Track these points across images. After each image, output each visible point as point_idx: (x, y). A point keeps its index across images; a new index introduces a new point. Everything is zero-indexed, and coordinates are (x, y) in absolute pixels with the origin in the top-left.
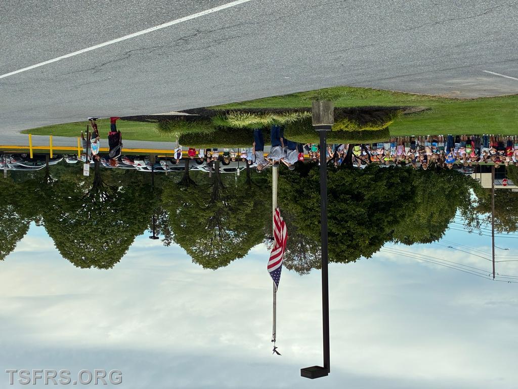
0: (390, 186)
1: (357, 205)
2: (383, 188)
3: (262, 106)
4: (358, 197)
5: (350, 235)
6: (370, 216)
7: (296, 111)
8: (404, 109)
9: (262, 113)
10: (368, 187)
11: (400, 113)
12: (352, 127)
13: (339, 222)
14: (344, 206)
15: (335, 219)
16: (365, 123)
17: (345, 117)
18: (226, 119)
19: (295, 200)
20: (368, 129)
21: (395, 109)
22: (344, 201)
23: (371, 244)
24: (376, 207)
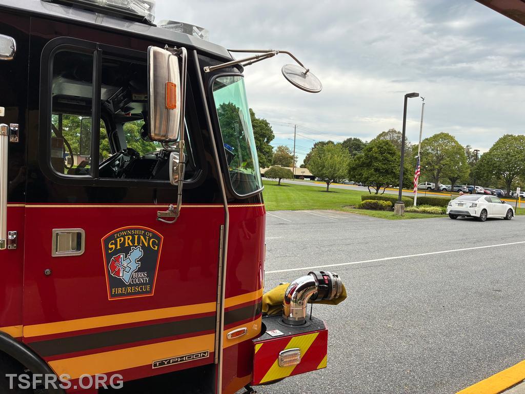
0: (361, 174)
1: (377, 166)
2: (364, 174)
3: (425, 215)
4: (377, 170)
5: (382, 153)
6: (371, 161)
7: (407, 211)
8: (354, 208)
9: (424, 212)
10: (372, 175)
11: (357, 206)
12: (381, 202)
13: (386, 159)
14: (383, 166)
15: (388, 161)
16: (374, 203)
17: (384, 207)
18: (442, 211)
19: (407, 170)
20: (373, 201)
21: (359, 208)
22: (383, 169)
23: (372, 148)
24: (369, 165)
